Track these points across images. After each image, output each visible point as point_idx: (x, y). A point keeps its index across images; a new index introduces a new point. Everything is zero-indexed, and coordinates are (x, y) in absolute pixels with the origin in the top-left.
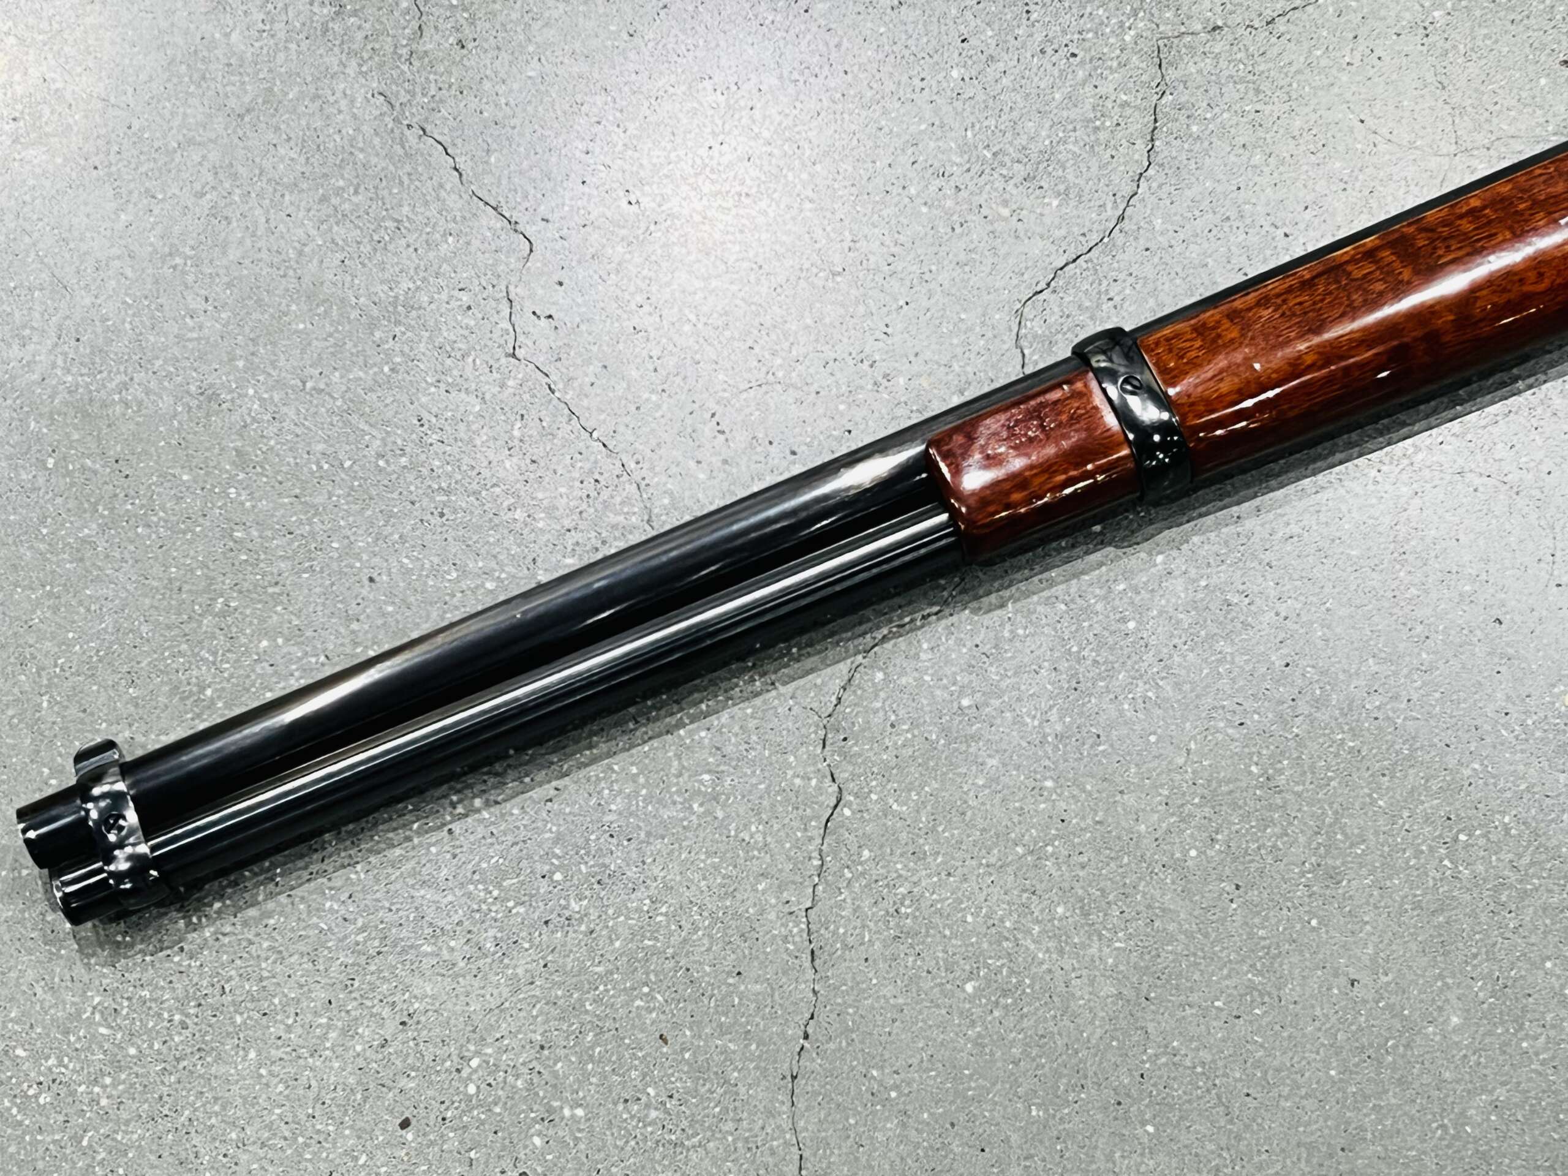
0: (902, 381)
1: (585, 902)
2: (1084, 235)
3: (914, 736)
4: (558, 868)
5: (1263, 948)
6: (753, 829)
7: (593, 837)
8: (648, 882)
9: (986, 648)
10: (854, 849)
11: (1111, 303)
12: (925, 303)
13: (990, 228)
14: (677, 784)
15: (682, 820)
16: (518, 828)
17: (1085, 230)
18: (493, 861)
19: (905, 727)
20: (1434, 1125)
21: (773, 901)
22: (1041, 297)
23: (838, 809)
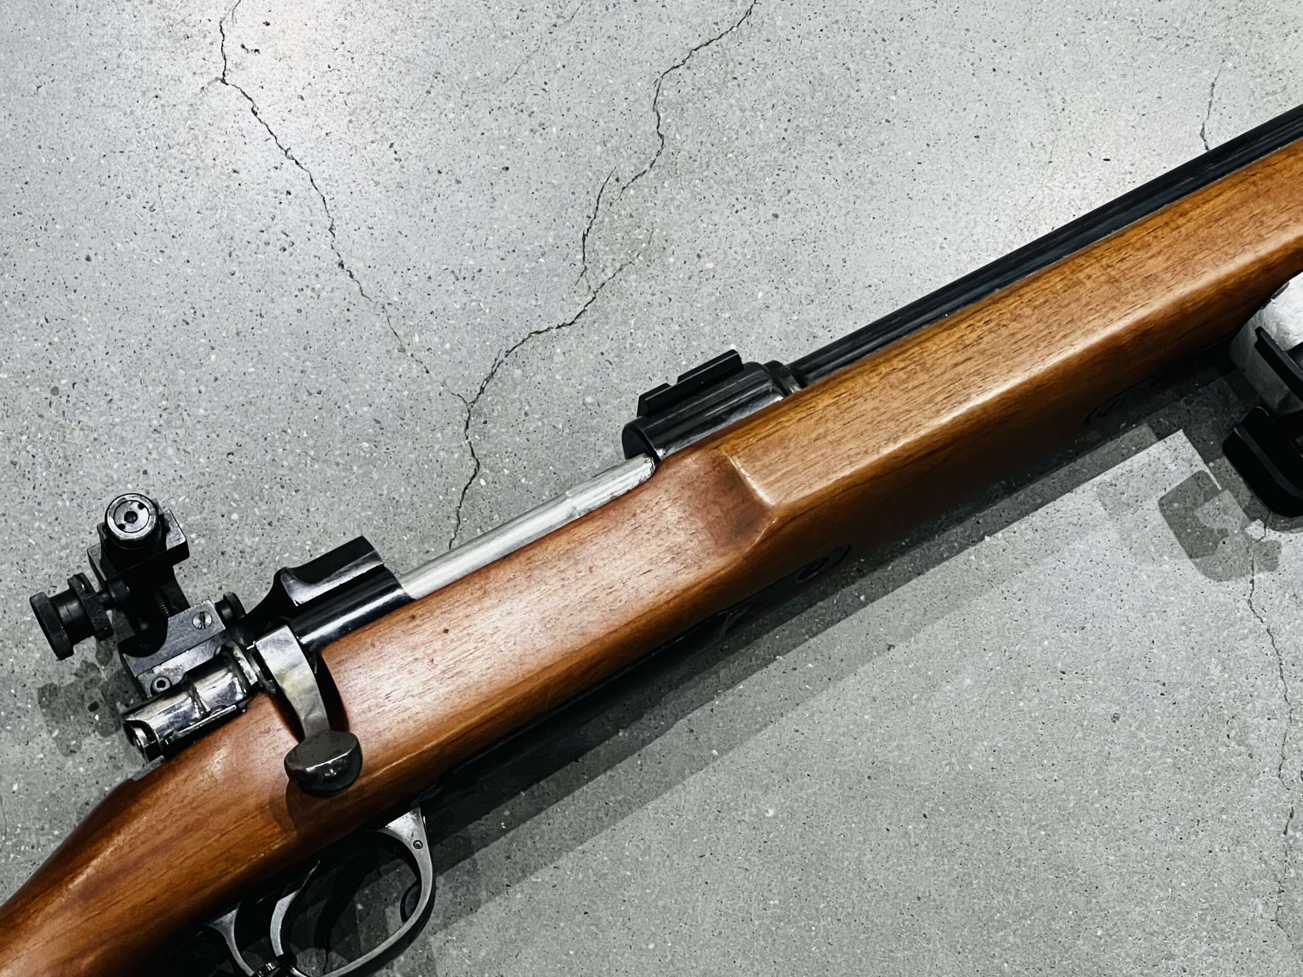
0: (554, 130)
1: (257, 539)
2: (716, 24)
3: (543, 424)
4: (235, 510)
5: (820, 615)
6: (403, 490)
7: (267, 487)
8: (311, 526)
9: (611, 357)
10: (486, 513)
11: (735, 82)
12: (579, 68)
13: (640, 11)
14: (340, 449)
15: (344, 478)
16: (204, 475)
17: (718, 20)
18: (181, 499)
19: (537, 416)
20: (944, 762)
21: (415, 550)
22: (678, 71)
23: (475, 480)
